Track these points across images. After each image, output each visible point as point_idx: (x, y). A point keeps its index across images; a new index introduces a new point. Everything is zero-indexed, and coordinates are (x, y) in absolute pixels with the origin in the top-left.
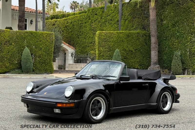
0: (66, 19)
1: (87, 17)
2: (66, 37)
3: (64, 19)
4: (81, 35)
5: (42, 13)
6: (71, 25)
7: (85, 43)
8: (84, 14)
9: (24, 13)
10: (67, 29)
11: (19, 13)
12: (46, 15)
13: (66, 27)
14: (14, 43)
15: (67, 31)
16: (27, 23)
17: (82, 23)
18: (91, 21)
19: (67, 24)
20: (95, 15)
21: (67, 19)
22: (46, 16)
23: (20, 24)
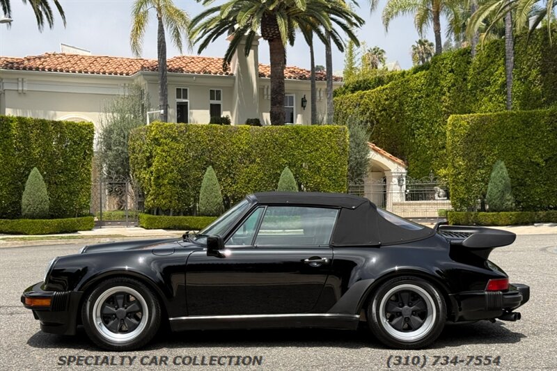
0: (384, 89)
1: (431, 79)
2: (386, 137)
3: (378, 88)
4: (418, 129)
5: (325, 80)
6: (396, 104)
7: (429, 149)
8: (424, 72)
9: (283, 84)
10: (387, 114)
11: (272, 82)
12: (334, 83)
13: (385, 110)
14: (259, 157)
15: (387, 121)
16: (294, 107)
17: (419, 98)
18: (441, 90)
19: (387, 103)
20: (450, 72)
21: (386, 89)
22: (336, 86)
23: (275, 109)
